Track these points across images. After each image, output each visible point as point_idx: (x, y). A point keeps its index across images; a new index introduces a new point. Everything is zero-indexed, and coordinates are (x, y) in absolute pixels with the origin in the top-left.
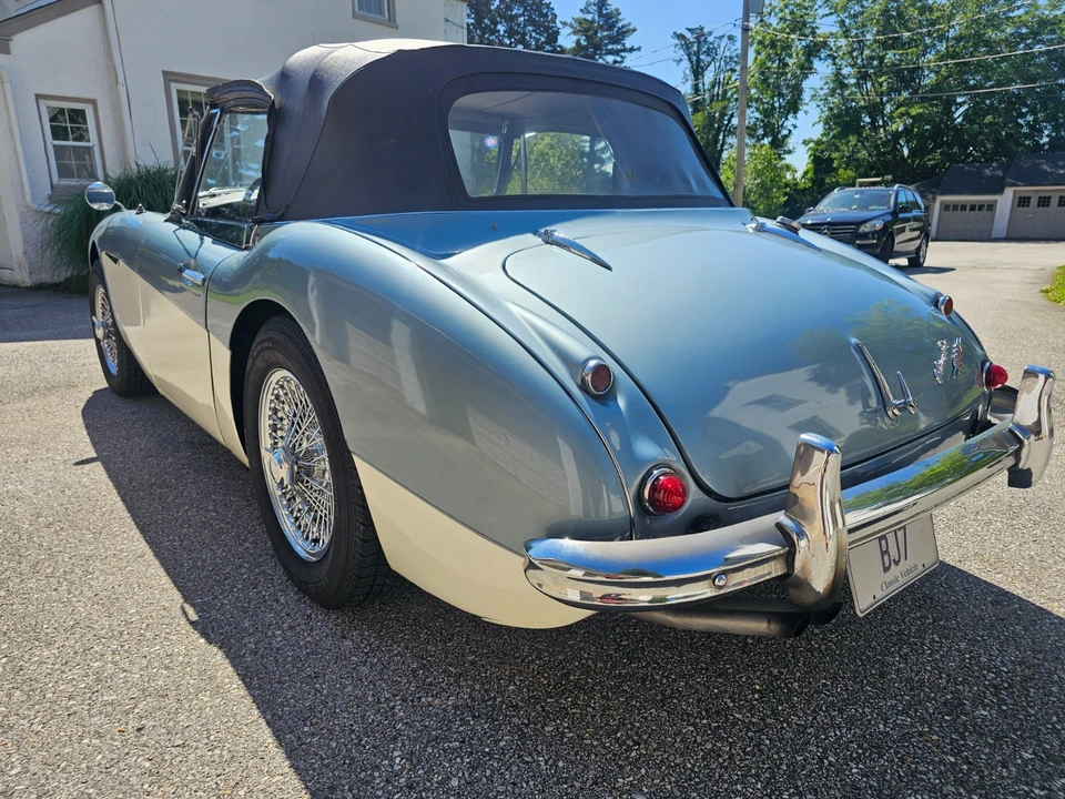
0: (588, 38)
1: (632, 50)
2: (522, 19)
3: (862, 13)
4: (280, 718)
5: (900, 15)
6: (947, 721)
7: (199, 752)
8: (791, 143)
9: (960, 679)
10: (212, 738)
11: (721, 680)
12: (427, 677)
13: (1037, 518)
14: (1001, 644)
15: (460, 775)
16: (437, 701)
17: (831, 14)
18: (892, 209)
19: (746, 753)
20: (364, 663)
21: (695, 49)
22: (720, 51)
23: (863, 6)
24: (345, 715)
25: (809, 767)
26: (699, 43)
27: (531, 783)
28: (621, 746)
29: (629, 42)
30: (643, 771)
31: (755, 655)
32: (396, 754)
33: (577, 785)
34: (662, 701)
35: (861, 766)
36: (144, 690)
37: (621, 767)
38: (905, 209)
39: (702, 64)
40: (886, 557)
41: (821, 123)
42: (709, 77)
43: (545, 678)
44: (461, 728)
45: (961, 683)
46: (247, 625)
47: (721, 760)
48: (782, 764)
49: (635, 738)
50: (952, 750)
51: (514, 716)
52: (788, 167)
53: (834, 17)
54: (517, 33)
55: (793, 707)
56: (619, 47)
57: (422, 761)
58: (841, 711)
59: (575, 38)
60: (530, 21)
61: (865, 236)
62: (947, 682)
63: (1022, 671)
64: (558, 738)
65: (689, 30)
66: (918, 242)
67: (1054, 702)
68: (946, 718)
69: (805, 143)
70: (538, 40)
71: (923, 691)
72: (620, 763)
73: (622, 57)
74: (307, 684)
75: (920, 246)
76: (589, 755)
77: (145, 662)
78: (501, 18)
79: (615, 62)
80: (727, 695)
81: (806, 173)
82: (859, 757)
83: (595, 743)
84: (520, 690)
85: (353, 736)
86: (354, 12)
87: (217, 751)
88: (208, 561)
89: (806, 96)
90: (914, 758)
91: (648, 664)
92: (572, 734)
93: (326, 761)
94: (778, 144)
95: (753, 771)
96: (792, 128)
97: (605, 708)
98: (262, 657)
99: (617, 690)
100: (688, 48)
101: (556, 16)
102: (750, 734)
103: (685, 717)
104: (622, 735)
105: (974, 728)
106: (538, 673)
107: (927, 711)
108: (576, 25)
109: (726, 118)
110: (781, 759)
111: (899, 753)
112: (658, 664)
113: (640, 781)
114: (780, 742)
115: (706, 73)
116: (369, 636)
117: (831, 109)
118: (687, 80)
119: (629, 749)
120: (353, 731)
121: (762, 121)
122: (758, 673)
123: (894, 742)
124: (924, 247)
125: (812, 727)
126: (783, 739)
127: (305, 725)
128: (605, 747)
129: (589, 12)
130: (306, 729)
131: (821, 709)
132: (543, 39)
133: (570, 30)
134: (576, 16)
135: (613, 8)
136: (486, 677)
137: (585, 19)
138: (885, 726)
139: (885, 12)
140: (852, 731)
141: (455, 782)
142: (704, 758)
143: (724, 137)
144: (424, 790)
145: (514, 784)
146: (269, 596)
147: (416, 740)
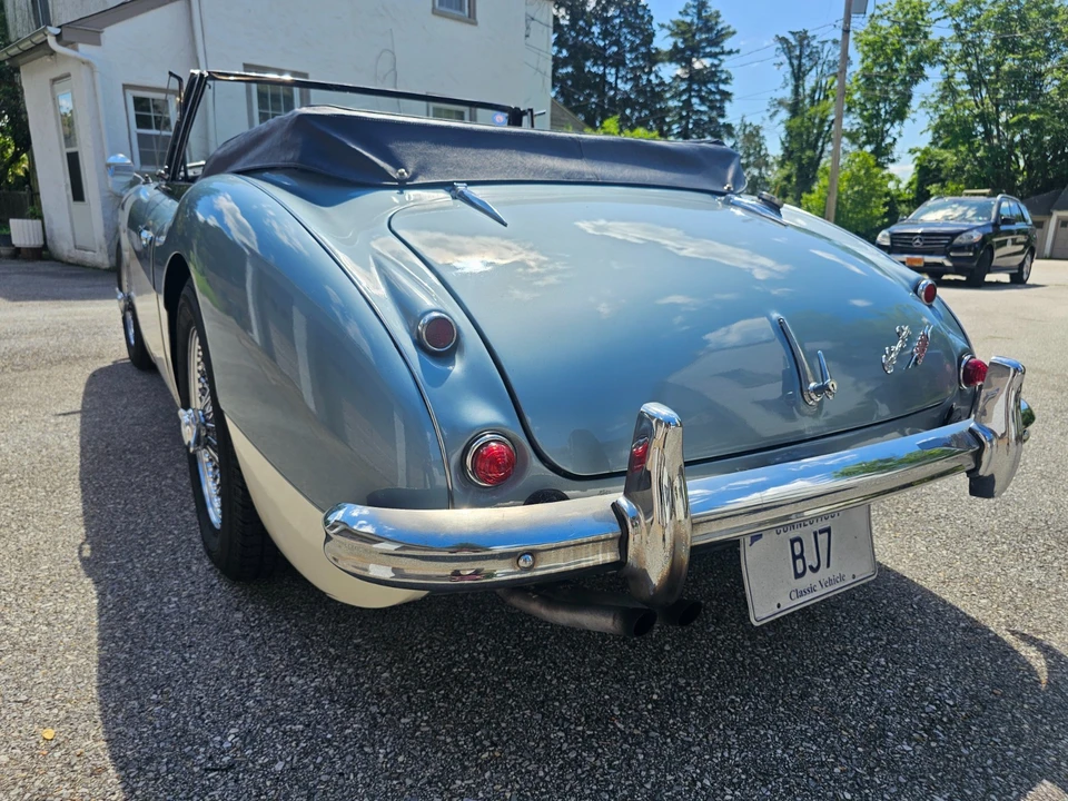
0: (685, 41)
1: (730, 52)
2: (617, 21)
3: (979, 16)
4: (134, 683)
5: (1022, 19)
6: (859, 753)
7: (37, 710)
8: (897, 152)
9: (892, 709)
10: (57, 697)
11: (617, 686)
12: (302, 656)
13: (1053, 543)
14: (957, 675)
15: (289, 759)
16: (300, 682)
17: (945, 17)
18: (992, 221)
19: (610, 766)
20: (244, 637)
21: (797, 53)
22: (823, 55)
23: (980, 9)
24: (200, 687)
25: (676, 788)
26: (801, 46)
27: (359, 776)
28: (475, 746)
29: (728, 44)
30: (487, 775)
31: (667, 662)
32: (233, 731)
33: (409, 782)
34: (543, 702)
35: (737, 793)
36: (14, 644)
37: (465, 768)
38: (1007, 221)
39: (803, 69)
40: (799, 562)
41: (930, 132)
42: (809, 82)
43: (426, 669)
44: (313, 712)
45: (893, 713)
46: (147, 589)
47: (579, 771)
48: (647, 782)
49: (495, 739)
50: (852, 785)
51: (374, 704)
52: (891, 177)
53: (949, 21)
54: (612, 34)
55: (686, 721)
56: (718, 50)
57: (255, 741)
58: (739, 731)
59: (671, 40)
60: (626, 23)
61: (961, 248)
62: (876, 711)
63: (970, 706)
64: (411, 731)
65: (793, 33)
66: (1022, 257)
67: (996, 743)
68: (860, 749)
69: (912, 151)
70: (633, 42)
71: (844, 717)
72: (466, 763)
73: (721, 61)
74: (178, 652)
75: (1024, 262)
76: (436, 752)
77: (31, 616)
78: (596, 19)
79: (713, 65)
80: (617, 703)
81: (910, 184)
82: (739, 783)
83: (449, 740)
84: (393, 679)
85: (198, 709)
86: (434, 8)
87: (55, 711)
88: (141, 525)
89: (914, 103)
90: (804, 790)
91: (545, 662)
92: (427, 729)
93: (158, 731)
94: (882, 153)
95: (611, 787)
96: (896, 136)
97: (476, 704)
98: (147, 621)
99: (497, 687)
100: (790, 52)
101: (652, 17)
102: (626, 746)
103: (560, 721)
104: (482, 734)
105: (889, 764)
106: (422, 662)
107: (840, 739)
108: (674, 28)
109: (827, 124)
110: (649, 776)
111: (788, 783)
112: (555, 663)
113: (479, 785)
114: (656, 758)
115: (807, 77)
116: (263, 610)
117: (941, 117)
118: (787, 85)
119: (484, 749)
120: (199, 704)
121: (866, 128)
122: (662, 683)
123: (787, 770)
124: (1028, 262)
125: (699, 745)
126: (661, 755)
127: (155, 693)
128: (457, 745)
129: (687, 14)
130: (154, 697)
131: (718, 728)
132: (638, 42)
133: (667, 32)
134: (674, 19)
135: (713, 10)
136: (364, 662)
137: (683, 22)
138: (784, 752)
139: (1005, 15)
140: (743, 755)
141: (279, 766)
142: (561, 768)
143: (824, 143)
144: (243, 772)
145: (341, 774)
146: (184, 563)
147: (260, 718)
